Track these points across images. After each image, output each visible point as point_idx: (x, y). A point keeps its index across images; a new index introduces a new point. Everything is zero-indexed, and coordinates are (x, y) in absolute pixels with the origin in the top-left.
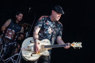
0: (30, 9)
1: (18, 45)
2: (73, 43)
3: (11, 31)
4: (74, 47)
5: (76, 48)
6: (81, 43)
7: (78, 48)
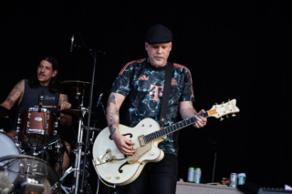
0: (73, 39)
1: (66, 144)
2: (214, 107)
3: (40, 111)
4: (217, 117)
5: (224, 117)
6: (234, 101)
7: (230, 115)
